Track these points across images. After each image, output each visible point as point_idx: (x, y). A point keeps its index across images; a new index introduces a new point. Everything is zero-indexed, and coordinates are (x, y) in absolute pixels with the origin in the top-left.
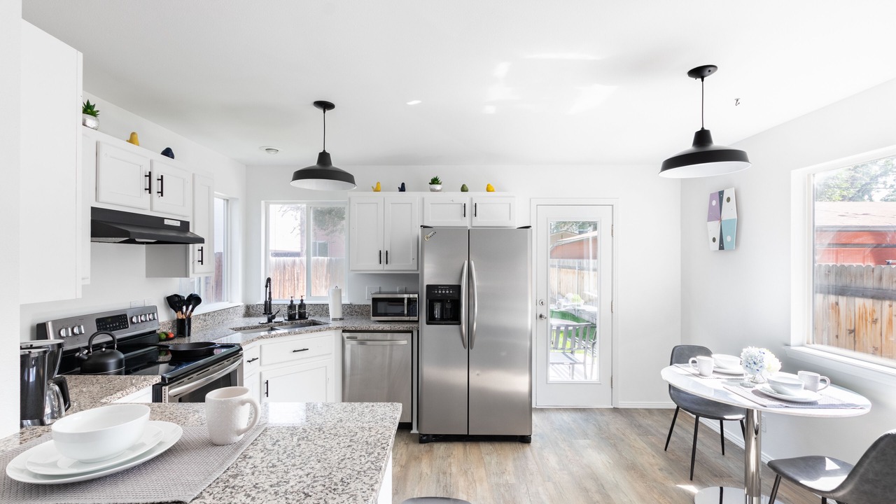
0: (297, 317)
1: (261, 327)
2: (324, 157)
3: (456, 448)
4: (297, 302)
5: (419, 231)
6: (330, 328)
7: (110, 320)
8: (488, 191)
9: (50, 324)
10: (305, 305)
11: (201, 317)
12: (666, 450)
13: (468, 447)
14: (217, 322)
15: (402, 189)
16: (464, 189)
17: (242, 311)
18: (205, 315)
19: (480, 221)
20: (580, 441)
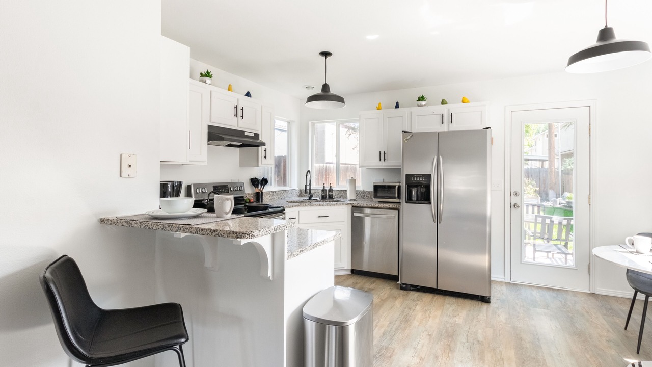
0: (327, 198)
1: (305, 201)
2: (325, 87)
3: (426, 296)
4: (327, 188)
5: (401, 134)
6: (343, 204)
7: (219, 187)
8: (463, 103)
9: (192, 186)
10: (332, 190)
11: (271, 193)
12: (626, 329)
13: (436, 297)
14: (280, 198)
15: (397, 106)
16: (444, 103)
17: (298, 193)
18: (273, 192)
19: (454, 127)
20: (538, 309)
